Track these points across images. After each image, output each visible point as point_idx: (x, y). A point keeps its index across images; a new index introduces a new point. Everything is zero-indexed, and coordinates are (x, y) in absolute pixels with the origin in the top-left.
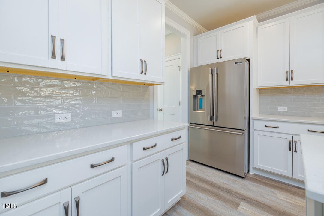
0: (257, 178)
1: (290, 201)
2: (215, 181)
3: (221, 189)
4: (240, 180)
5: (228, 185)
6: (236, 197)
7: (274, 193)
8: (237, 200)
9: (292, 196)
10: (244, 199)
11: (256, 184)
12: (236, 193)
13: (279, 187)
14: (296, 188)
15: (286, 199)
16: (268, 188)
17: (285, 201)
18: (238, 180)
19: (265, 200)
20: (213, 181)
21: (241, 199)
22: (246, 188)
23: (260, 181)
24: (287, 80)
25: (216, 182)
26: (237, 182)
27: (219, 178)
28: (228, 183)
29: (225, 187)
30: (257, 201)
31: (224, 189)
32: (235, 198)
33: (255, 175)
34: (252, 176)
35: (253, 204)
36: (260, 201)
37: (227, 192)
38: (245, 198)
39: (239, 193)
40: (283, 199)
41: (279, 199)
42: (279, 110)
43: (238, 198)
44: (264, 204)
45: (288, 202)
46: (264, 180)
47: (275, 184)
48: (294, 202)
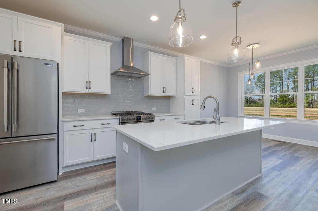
0: (67, 175)
1: (96, 177)
2: (24, 205)
3: (36, 207)
4: (52, 185)
5: (42, 197)
6: (57, 202)
7: (85, 178)
8: (60, 204)
9: (96, 173)
10: (66, 199)
11: (69, 180)
12: (55, 198)
13: (85, 173)
14: (95, 167)
15: (93, 177)
16: (79, 177)
17: (93, 179)
18: (51, 187)
19: (82, 187)
20: (21, 205)
21: (63, 200)
22: (63, 188)
23: (71, 176)
24: (87, 88)
25: (26, 204)
26: (51, 189)
27: (27, 197)
28: (41, 196)
29: (39, 202)
30: (76, 192)
31: (39, 204)
32: (57, 204)
33: (64, 173)
34: (63, 175)
35: (75, 196)
36: (79, 191)
37: (46, 204)
38: (66, 197)
39: (57, 197)
40: (92, 179)
41: (89, 180)
42: (79, 112)
43: (59, 202)
44: (82, 191)
45: (95, 179)
46: (74, 173)
47: (82, 172)
48: (98, 177)
